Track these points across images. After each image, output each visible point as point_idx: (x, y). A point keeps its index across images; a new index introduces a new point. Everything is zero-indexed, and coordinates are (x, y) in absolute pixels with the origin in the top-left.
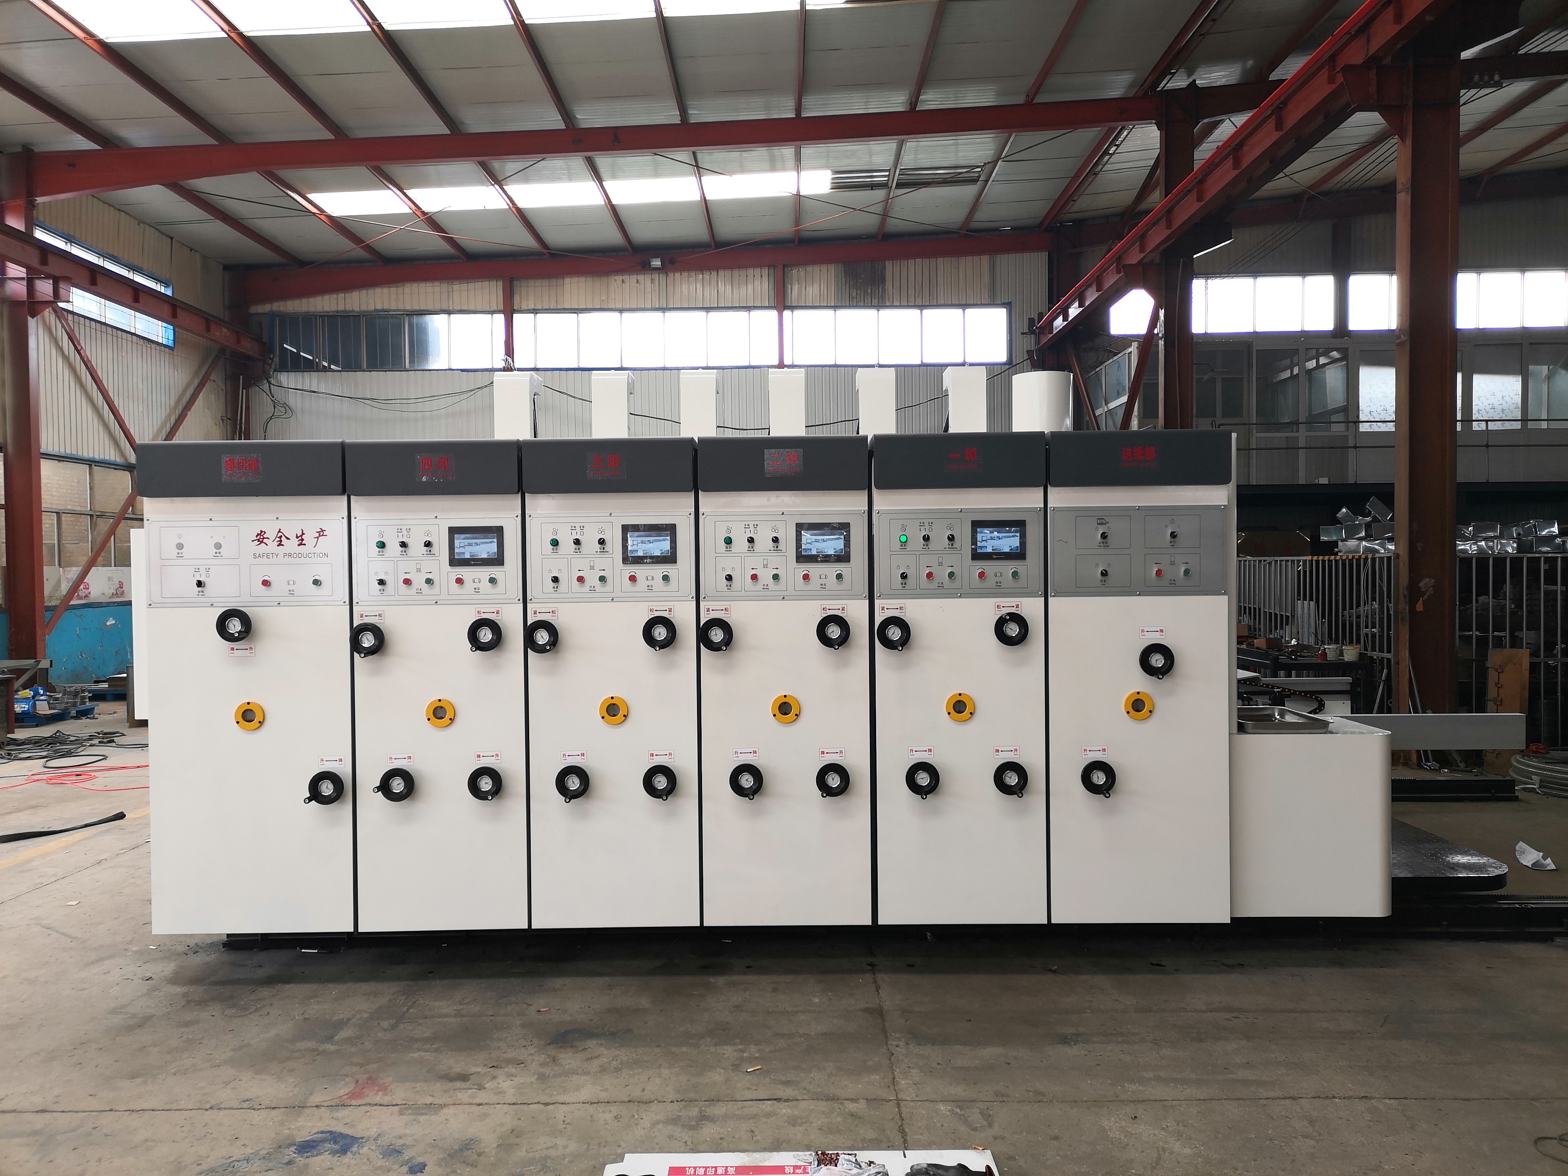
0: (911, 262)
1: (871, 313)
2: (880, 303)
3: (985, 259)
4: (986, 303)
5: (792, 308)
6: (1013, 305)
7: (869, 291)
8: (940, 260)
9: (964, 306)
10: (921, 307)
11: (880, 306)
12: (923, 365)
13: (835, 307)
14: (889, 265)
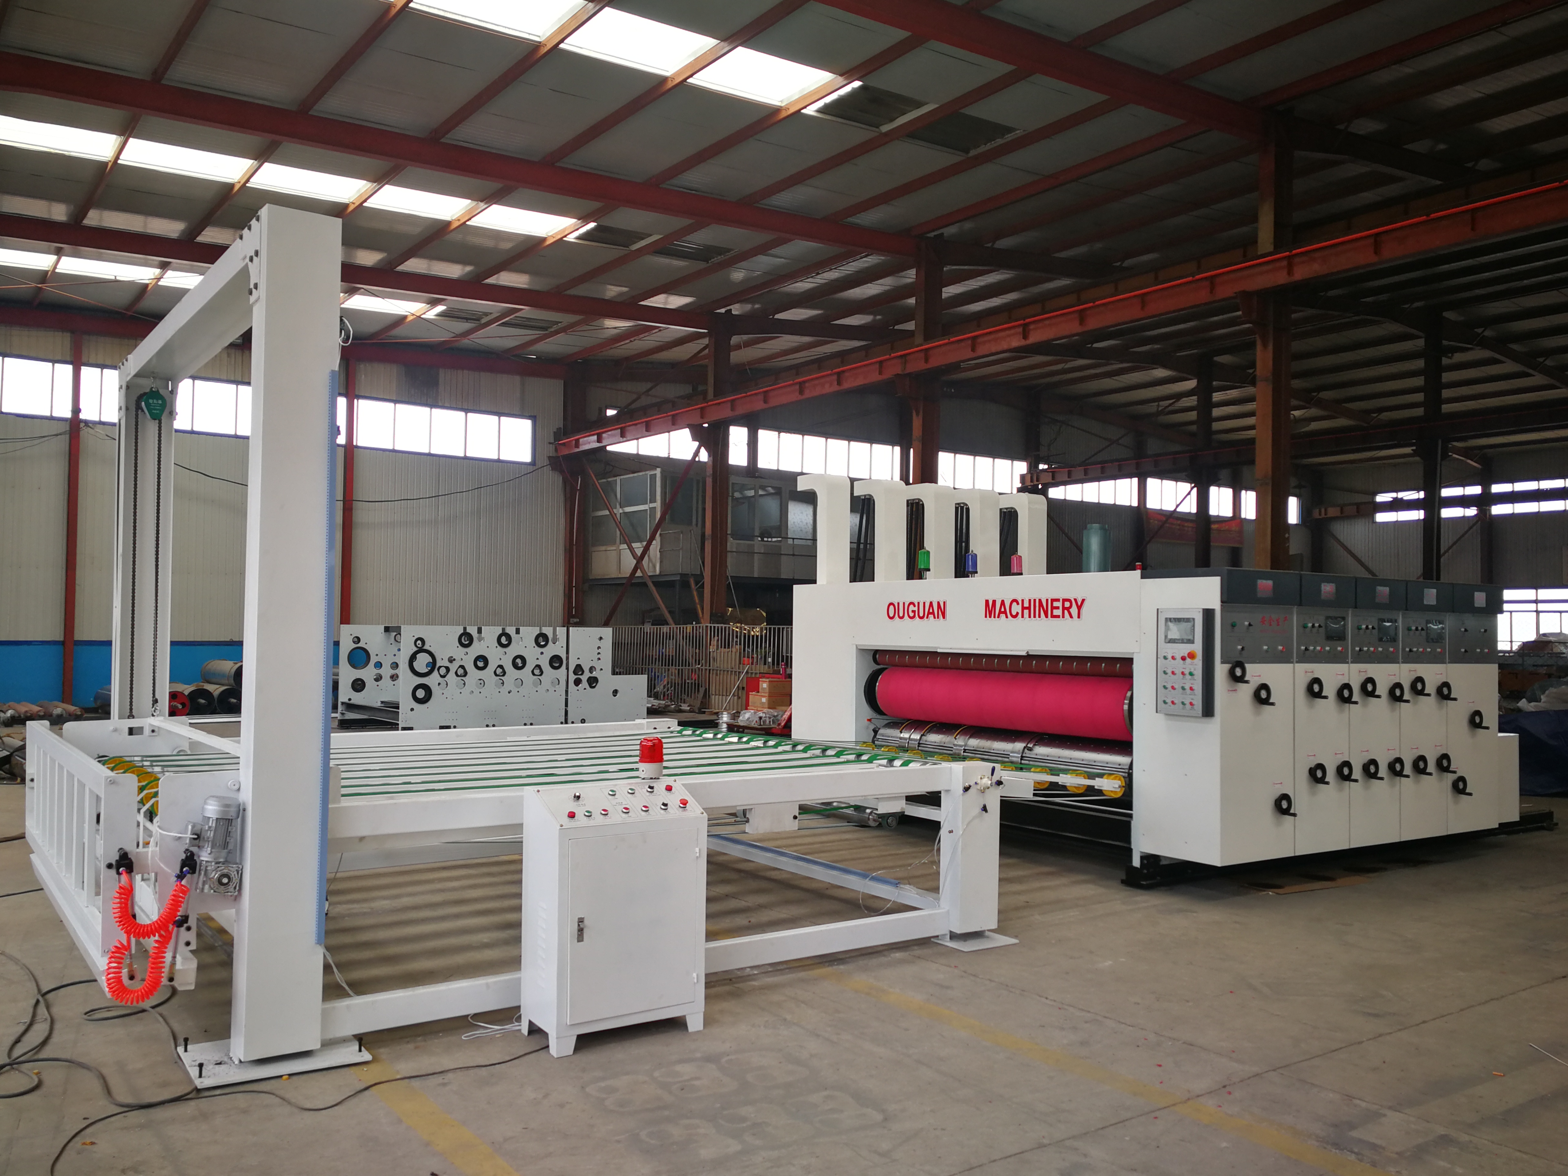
0: (460, 372)
1: (426, 410)
2: (433, 404)
3: (517, 378)
4: (517, 414)
5: (359, 397)
6: (537, 417)
7: (425, 391)
8: (482, 374)
9: (500, 414)
10: (467, 411)
11: (433, 405)
12: (466, 458)
13: (395, 402)
14: (442, 372)
